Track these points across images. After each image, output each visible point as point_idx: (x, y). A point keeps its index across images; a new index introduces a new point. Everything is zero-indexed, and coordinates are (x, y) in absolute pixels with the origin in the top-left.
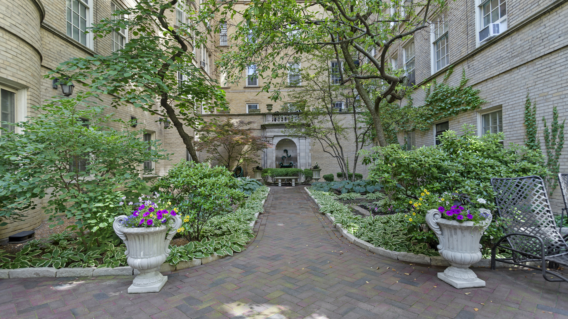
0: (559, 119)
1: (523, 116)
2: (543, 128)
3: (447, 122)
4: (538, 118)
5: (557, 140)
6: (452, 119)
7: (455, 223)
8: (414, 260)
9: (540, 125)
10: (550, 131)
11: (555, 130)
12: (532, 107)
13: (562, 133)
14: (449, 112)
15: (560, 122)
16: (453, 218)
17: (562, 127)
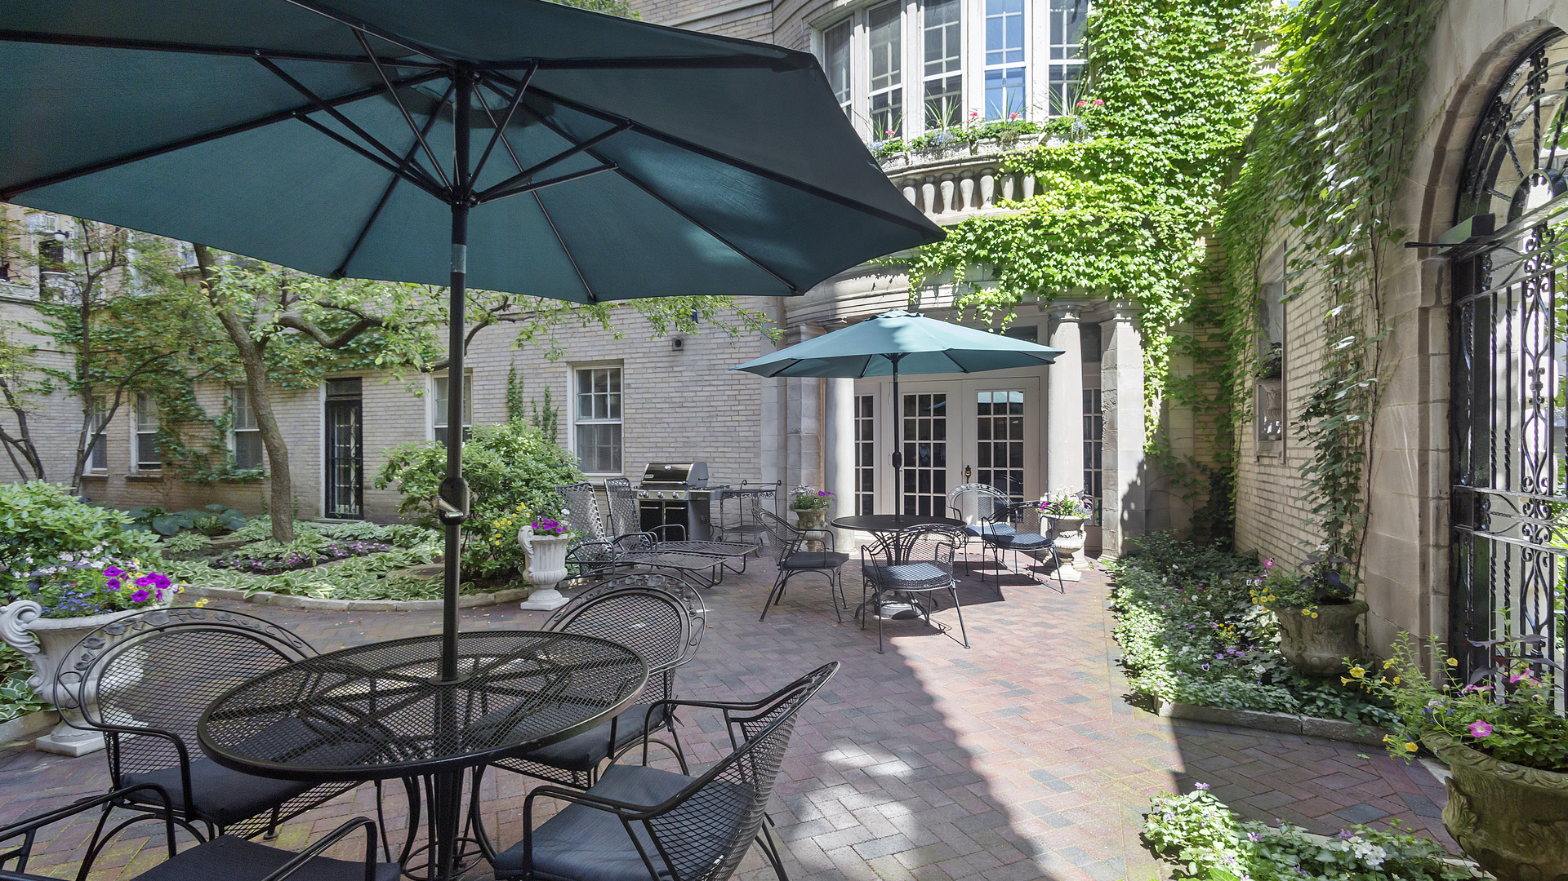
0: (551, 404)
1: (505, 391)
2: (532, 414)
3: (359, 379)
4: (526, 399)
5: (550, 432)
6: (370, 376)
7: (551, 538)
8: (474, 603)
9: (528, 409)
10: (540, 418)
11: (546, 419)
12: (517, 381)
13: (554, 424)
14: (366, 361)
15: (553, 409)
16: (549, 533)
17: (555, 415)
